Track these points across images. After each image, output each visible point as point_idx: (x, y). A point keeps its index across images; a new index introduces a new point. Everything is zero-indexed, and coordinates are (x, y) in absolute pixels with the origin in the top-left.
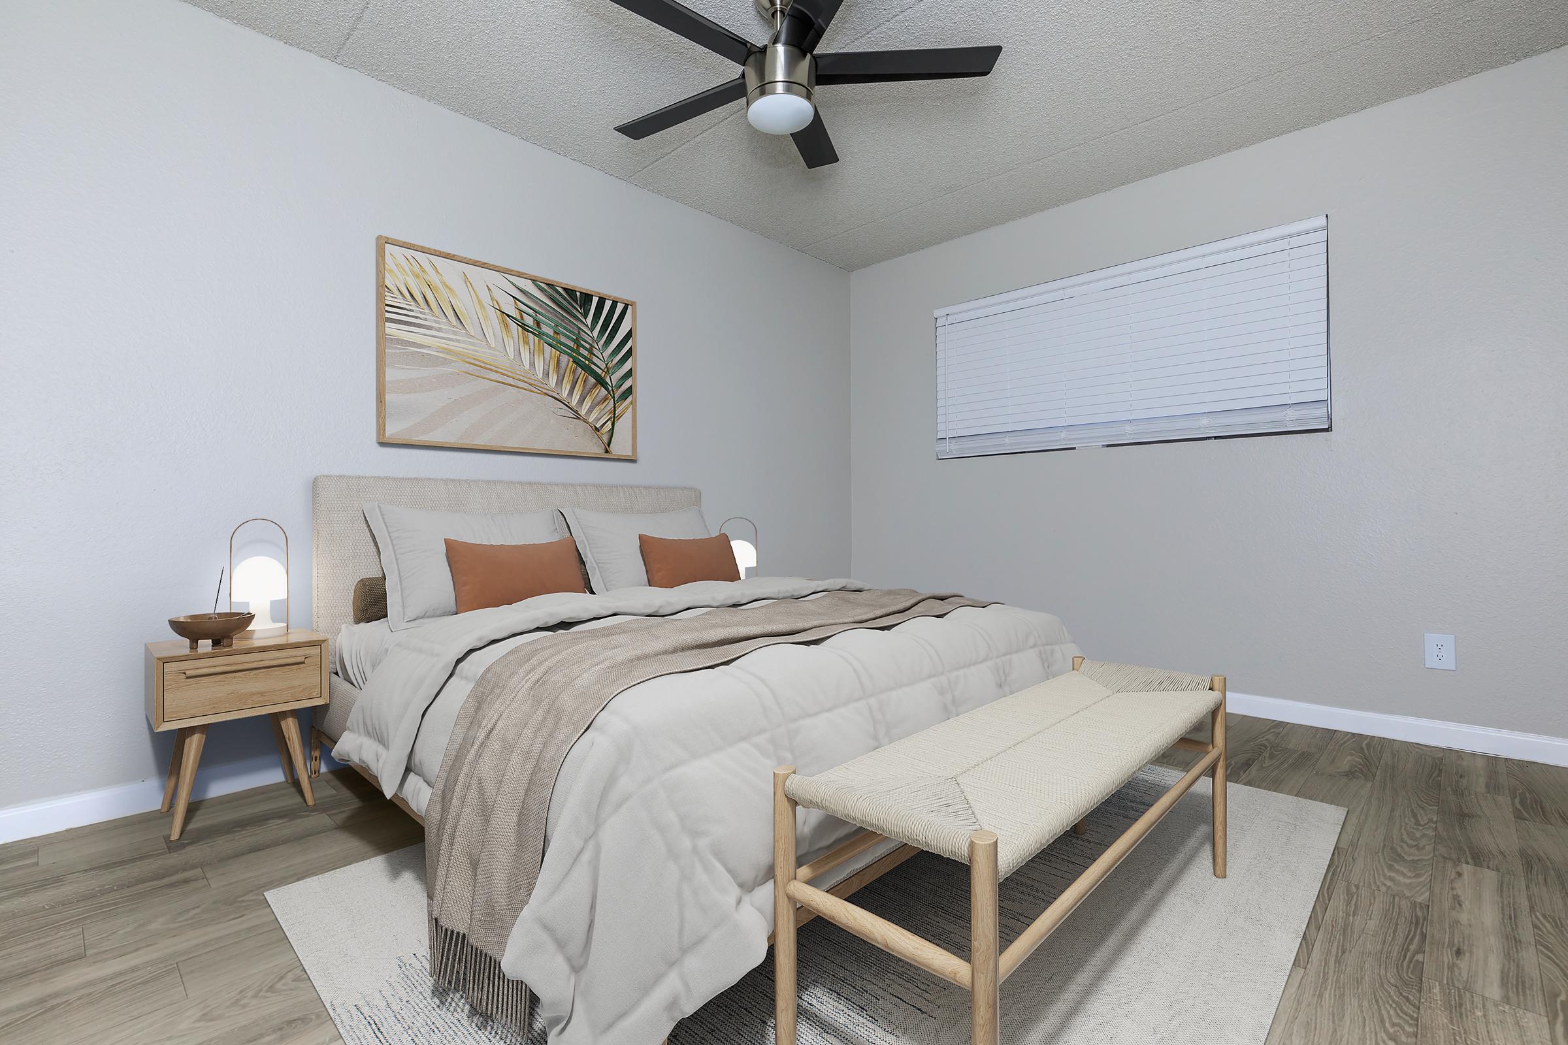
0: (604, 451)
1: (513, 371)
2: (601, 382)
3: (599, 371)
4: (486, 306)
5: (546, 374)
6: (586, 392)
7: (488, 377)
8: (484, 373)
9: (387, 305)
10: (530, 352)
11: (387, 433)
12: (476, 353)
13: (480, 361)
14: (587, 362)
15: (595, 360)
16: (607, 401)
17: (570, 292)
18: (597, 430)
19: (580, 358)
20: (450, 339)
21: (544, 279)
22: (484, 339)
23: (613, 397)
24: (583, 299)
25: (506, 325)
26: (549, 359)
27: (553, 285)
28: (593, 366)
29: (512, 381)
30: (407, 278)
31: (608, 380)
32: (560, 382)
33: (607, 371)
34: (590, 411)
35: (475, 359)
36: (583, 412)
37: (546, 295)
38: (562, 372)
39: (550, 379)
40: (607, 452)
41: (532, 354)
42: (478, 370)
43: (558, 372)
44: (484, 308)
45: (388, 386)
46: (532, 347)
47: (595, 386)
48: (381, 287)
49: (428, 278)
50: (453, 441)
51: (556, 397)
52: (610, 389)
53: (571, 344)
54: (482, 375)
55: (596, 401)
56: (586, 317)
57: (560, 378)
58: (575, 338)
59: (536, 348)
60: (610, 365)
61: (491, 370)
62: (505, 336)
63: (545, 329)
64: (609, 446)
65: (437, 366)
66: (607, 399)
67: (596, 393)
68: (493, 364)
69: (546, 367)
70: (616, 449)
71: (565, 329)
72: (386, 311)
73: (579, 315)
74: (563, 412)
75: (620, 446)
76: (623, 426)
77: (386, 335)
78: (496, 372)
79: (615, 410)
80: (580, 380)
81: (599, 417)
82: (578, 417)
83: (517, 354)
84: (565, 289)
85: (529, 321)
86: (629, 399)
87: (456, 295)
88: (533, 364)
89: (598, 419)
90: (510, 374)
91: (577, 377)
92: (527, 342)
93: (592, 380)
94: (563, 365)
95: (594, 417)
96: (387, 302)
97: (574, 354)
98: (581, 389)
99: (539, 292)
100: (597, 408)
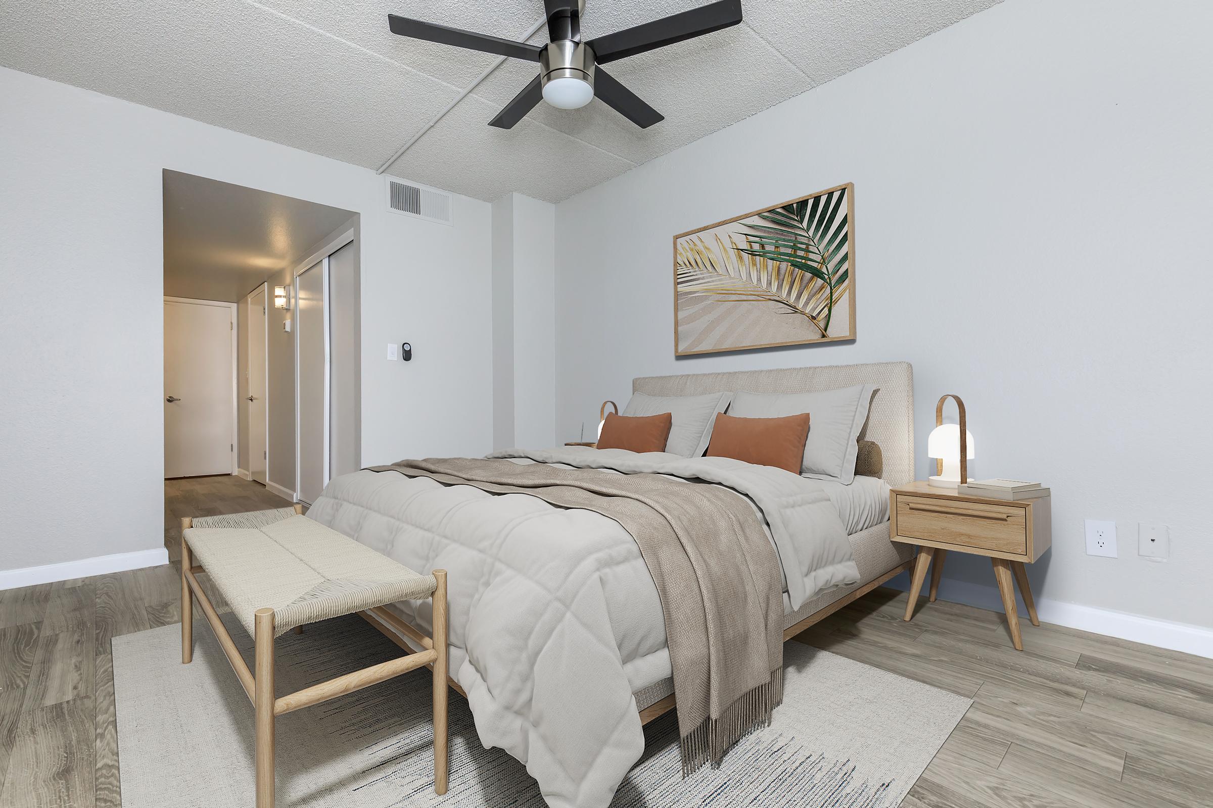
0: (820, 336)
1: (746, 289)
2: (817, 273)
3: (815, 265)
4: (728, 249)
5: (769, 284)
6: (803, 287)
7: (730, 300)
8: (727, 297)
9: (678, 275)
10: (757, 271)
11: (679, 351)
12: (722, 286)
13: (725, 290)
14: (803, 261)
15: (811, 256)
16: (824, 290)
17: (788, 208)
18: (814, 318)
19: (797, 259)
20: (709, 282)
21: (766, 209)
22: (727, 274)
23: (830, 284)
24: (800, 207)
25: (741, 258)
26: (771, 270)
27: (774, 210)
28: (809, 263)
29: (744, 297)
30: (688, 254)
31: (824, 270)
32: (780, 287)
33: (824, 261)
34: (807, 303)
35: (722, 290)
36: (800, 306)
37: (768, 220)
38: (781, 277)
39: (772, 287)
40: (824, 336)
41: (759, 272)
42: (724, 297)
43: (778, 279)
44: (727, 252)
45: (680, 322)
46: (758, 266)
47: (811, 279)
48: (676, 264)
49: (697, 248)
50: (711, 349)
51: (777, 299)
52: (826, 277)
53: (789, 251)
54: (727, 300)
55: (812, 292)
56: (801, 222)
57: (780, 283)
58: (792, 244)
59: (762, 266)
60: (826, 255)
61: (732, 294)
62: (740, 266)
63: (769, 248)
64: (826, 330)
65: (703, 302)
66: (823, 287)
67: (812, 286)
68: (732, 289)
69: (769, 278)
70: (834, 332)
71: (784, 240)
72: (678, 279)
73: (796, 223)
74: (783, 311)
75: (837, 329)
76: (841, 310)
77: (678, 292)
78: (735, 294)
79: (831, 296)
80: (797, 279)
81: (815, 306)
82: (795, 310)
83: (748, 276)
84: (783, 208)
85: (756, 247)
86: (847, 282)
87: (711, 251)
88: (759, 280)
89: (814, 309)
90: (744, 293)
91: (794, 277)
92: (754, 264)
93: (808, 275)
94: (782, 272)
95: (811, 308)
96: (678, 273)
97: (792, 259)
98: (798, 286)
99: (763, 221)
100: (814, 299)
